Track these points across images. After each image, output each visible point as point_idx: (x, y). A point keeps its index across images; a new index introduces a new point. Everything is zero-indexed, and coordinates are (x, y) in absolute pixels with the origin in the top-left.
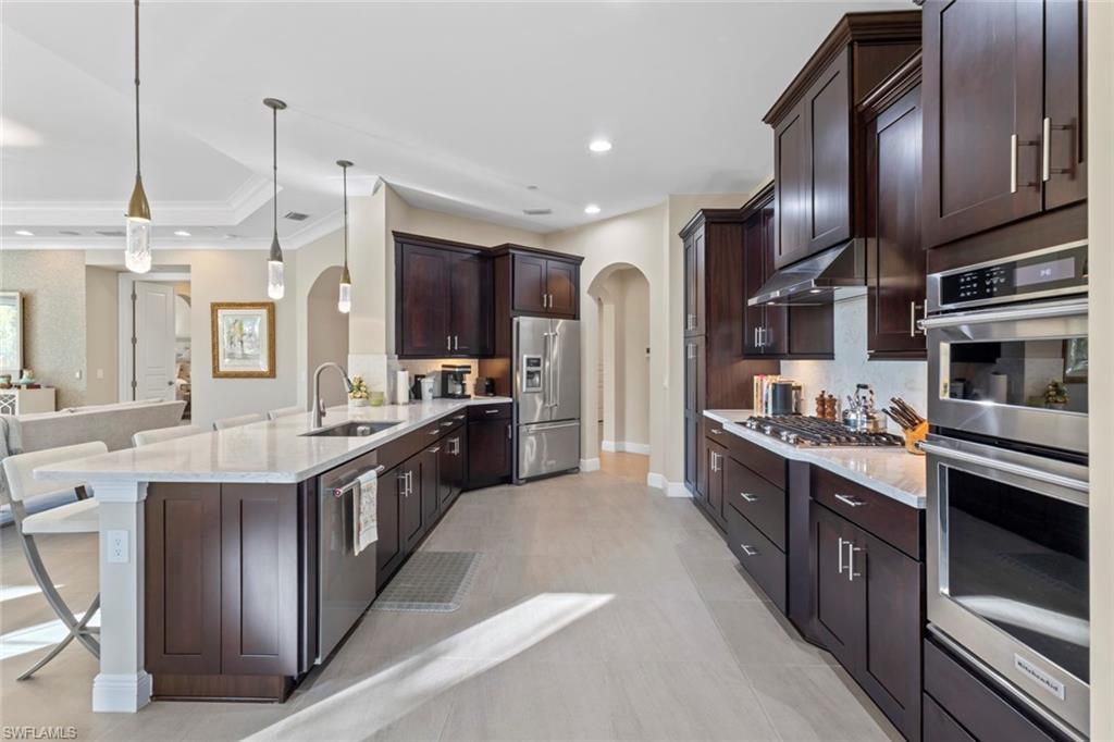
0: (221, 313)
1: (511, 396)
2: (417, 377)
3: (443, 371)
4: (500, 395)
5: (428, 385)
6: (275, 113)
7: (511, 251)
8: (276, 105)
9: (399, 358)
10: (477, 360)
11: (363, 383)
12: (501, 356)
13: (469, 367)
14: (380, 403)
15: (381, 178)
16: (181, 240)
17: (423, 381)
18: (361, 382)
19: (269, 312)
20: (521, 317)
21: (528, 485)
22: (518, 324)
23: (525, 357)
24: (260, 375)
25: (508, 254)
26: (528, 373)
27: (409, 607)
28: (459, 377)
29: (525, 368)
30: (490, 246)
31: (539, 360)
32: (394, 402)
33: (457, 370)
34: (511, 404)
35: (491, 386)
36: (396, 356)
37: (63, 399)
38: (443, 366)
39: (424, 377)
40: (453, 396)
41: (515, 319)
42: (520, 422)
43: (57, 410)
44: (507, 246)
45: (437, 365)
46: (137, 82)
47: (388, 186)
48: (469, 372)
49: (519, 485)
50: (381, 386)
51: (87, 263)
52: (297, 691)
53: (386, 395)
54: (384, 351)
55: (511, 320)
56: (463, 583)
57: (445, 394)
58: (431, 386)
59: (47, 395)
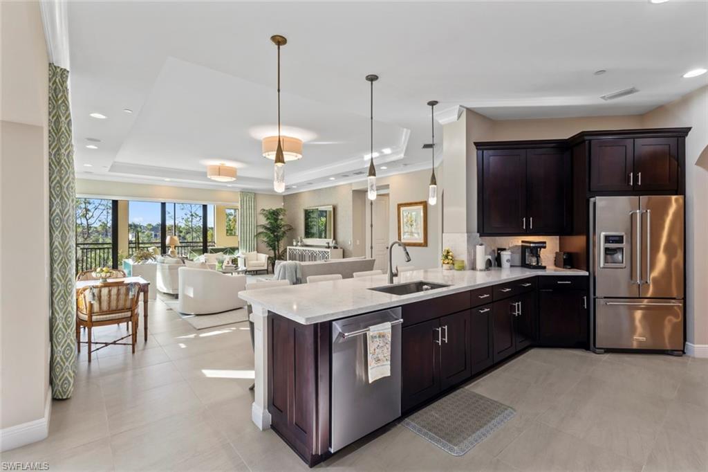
0: (402, 209)
1: (588, 270)
2: (499, 249)
3: (522, 246)
4: (578, 268)
5: (506, 256)
6: (372, 84)
7: (586, 138)
8: (372, 78)
9: (481, 236)
10: (558, 237)
11: (451, 254)
12: (579, 234)
13: (545, 243)
14: (462, 268)
15: (461, 106)
16: (385, 171)
17: (503, 253)
18: (448, 252)
19: (424, 207)
20: (597, 197)
21: (607, 357)
22: (595, 203)
23: (603, 234)
24: (419, 245)
25: (584, 141)
26: (607, 250)
27: (425, 434)
28: (535, 250)
29: (602, 245)
30: (567, 138)
31: (622, 237)
32: (474, 268)
33: (532, 245)
34: (588, 277)
35: (568, 259)
36: (478, 235)
37: (346, 254)
38: (523, 242)
39: (504, 250)
40: (529, 266)
41: (592, 200)
42: (597, 295)
43: (344, 257)
44: (583, 134)
45: (518, 241)
46: (279, 91)
47: (468, 110)
48: (545, 247)
49: (595, 352)
50: (462, 255)
51: (353, 189)
52: (322, 463)
53: (466, 263)
54: (465, 231)
55: (588, 201)
56: (478, 433)
57: (524, 265)
58: (509, 257)
59: (340, 251)
